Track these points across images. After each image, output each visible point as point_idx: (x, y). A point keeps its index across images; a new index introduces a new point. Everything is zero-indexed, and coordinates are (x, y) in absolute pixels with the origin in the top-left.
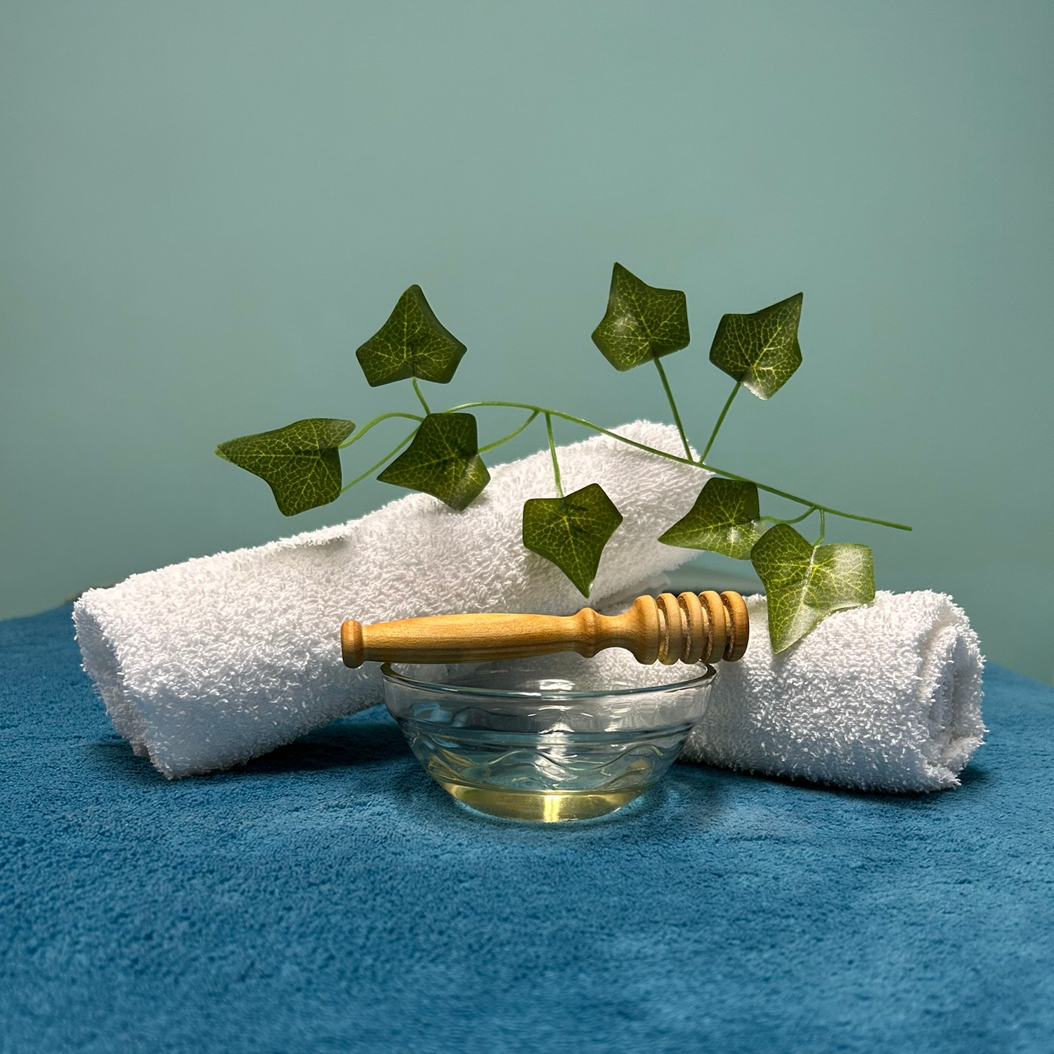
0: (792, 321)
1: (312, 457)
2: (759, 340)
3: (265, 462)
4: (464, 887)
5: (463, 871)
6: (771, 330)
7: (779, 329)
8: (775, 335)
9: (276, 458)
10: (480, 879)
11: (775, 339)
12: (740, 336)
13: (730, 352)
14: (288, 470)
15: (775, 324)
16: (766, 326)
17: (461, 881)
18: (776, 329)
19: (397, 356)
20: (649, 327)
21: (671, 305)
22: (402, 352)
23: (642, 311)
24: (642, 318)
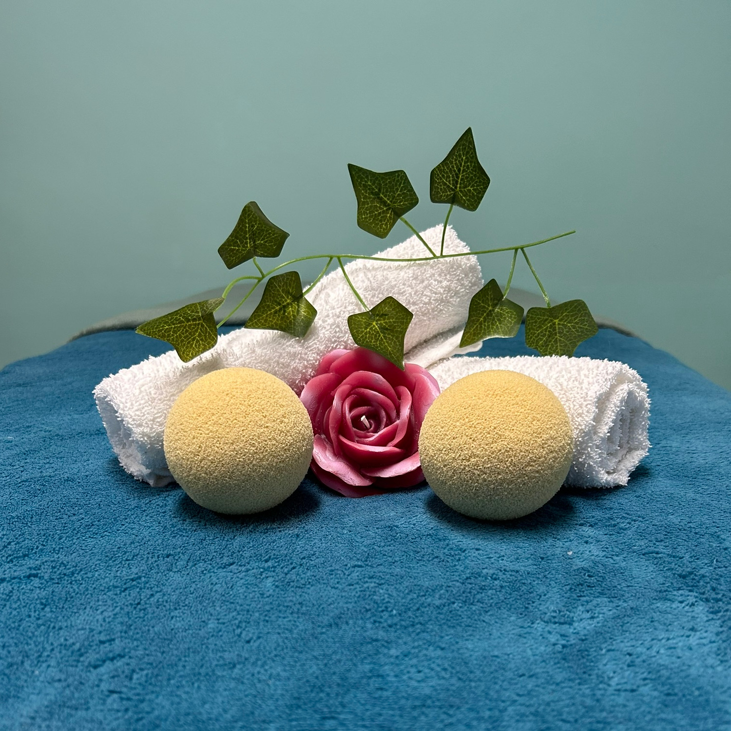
1: (197, 322)
3: (168, 332)
9: (175, 327)
12: (443, 176)
14: (183, 334)
19: (243, 246)
20: (388, 199)
21: (398, 181)
22: (246, 243)
23: (380, 190)
24: (381, 195)
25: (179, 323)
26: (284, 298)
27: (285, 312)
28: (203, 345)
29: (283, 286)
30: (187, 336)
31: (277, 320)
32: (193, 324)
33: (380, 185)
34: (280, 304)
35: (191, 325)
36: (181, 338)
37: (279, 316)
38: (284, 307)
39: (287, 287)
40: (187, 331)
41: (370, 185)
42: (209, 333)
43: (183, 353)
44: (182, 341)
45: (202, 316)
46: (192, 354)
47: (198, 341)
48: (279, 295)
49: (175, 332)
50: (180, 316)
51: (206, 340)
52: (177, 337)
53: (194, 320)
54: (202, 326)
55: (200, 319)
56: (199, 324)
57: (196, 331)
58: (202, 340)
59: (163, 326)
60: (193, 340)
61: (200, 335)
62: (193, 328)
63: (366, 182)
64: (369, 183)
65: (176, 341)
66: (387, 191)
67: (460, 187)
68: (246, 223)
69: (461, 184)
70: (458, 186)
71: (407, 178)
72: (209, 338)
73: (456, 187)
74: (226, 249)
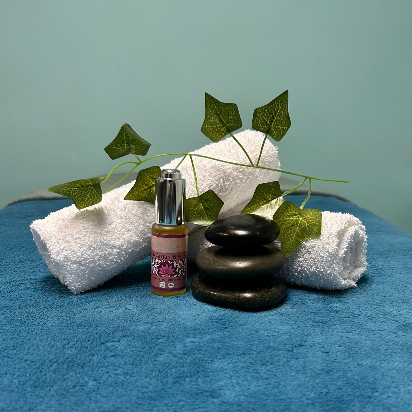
0: (285, 104)
1: (89, 188)
2: (272, 114)
3: (69, 191)
4: (160, 342)
5: (160, 334)
6: (276, 109)
7: (280, 108)
8: (279, 111)
9: (74, 189)
10: (167, 338)
11: (279, 113)
12: (264, 115)
13: (261, 123)
14: (79, 193)
15: (278, 106)
16: (274, 108)
17: (159, 339)
18: (279, 108)
19: (122, 148)
20: (225, 120)
21: (232, 110)
22: (124, 146)
23: (220, 113)
24: (221, 116)
25: (77, 187)
26: (150, 181)
27: (151, 190)
28: (92, 201)
29: (150, 174)
30: (82, 195)
31: (145, 195)
32: (86, 189)
33: (221, 109)
34: (147, 185)
35: (85, 189)
36: (77, 195)
37: (147, 192)
38: (150, 187)
39: (152, 175)
40: (82, 192)
41: (215, 109)
42: (97, 195)
43: (79, 204)
44: (78, 197)
45: (93, 185)
46: (84, 205)
47: (88, 198)
48: (147, 180)
49: (73, 192)
50: (78, 184)
51: (94, 198)
52: (75, 195)
53: (87, 186)
54: (92, 190)
55: (91, 186)
56: (90, 189)
57: (88, 193)
58: (91, 198)
59: (66, 188)
60: (86, 197)
61: (90, 195)
62: (86, 191)
63: (213, 106)
64: (215, 107)
65: (74, 197)
66: (224, 115)
67: (274, 125)
68: (124, 135)
69: (274, 123)
70: (273, 124)
71: (237, 110)
72: (97, 197)
73: (271, 124)
74: (111, 148)
